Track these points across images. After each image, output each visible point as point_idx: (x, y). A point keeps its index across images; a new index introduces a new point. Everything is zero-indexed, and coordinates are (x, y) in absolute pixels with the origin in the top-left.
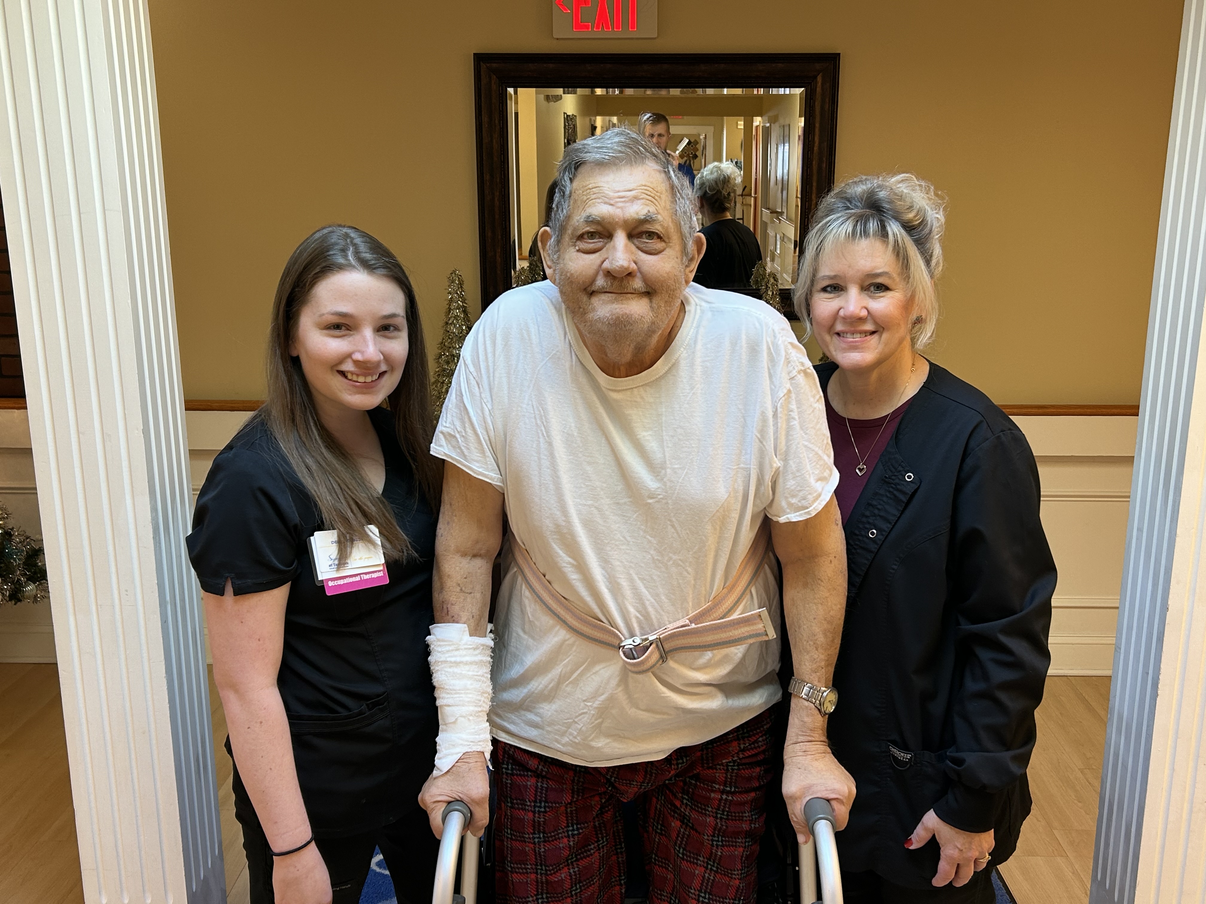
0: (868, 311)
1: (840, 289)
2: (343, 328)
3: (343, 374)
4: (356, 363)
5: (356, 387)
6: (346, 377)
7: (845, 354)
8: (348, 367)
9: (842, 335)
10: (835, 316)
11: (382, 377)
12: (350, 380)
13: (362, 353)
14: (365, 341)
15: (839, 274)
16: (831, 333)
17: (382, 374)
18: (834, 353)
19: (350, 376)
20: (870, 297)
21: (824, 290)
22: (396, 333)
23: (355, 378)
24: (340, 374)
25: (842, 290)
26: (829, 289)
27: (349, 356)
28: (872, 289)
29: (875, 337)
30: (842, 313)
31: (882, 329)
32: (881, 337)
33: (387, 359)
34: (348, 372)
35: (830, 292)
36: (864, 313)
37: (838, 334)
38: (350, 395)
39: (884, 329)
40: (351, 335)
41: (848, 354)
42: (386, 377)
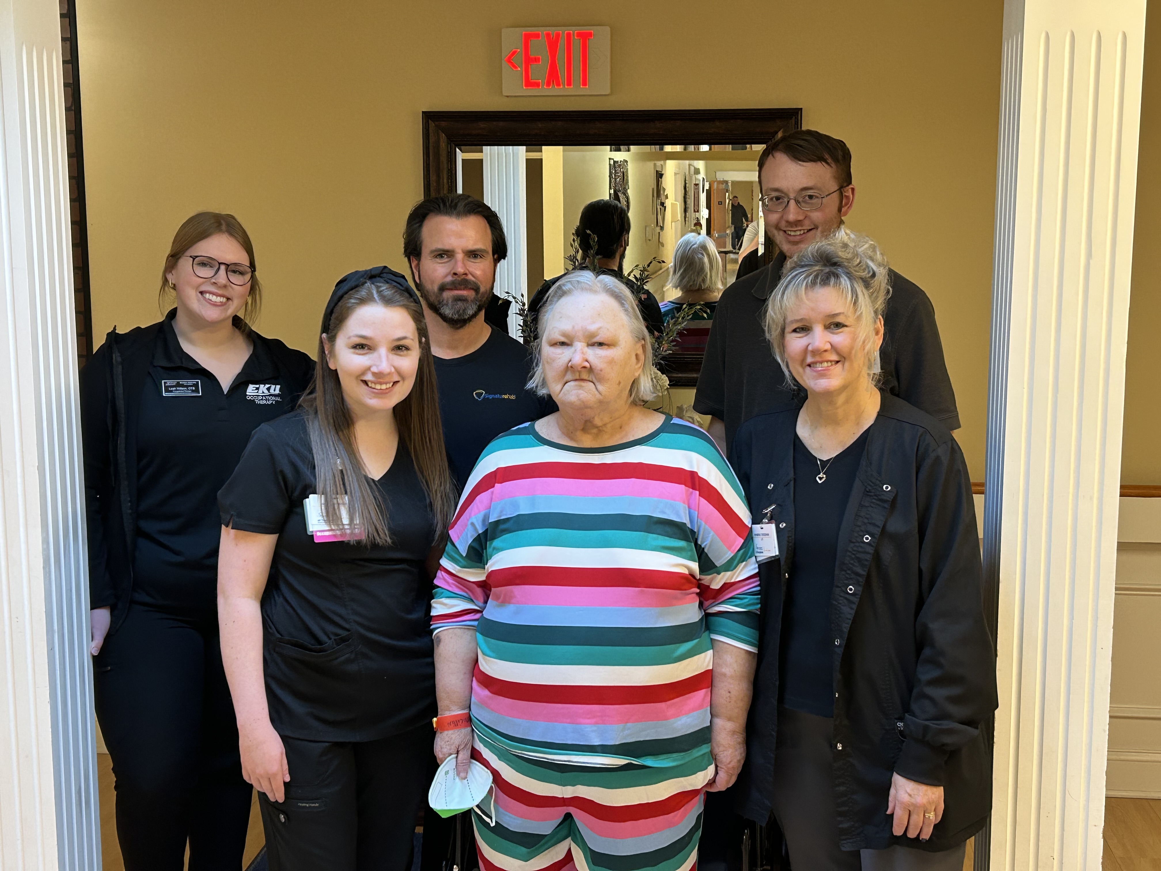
0: (831, 345)
1: (807, 329)
2: (366, 348)
3: (365, 382)
4: (374, 374)
5: (374, 393)
6: (368, 385)
7: (817, 381)
8: (369, 377)
9: (812, 366)
10: (806, 350)
11: (396, 386)
12: (370, 387)
13: (377, 366)
14: (380, 357)
15: (805, 317)
16: (804, 366)
17: (395, 383)
18: (807, 381)
19: (370, 384)
20: (833, 333)
21: (795, 331)
22: (405, 352)
23: (373, 386)
24: (363, 382)
25: (809, 330)
26: (798, 330)
27: (369, 369)
28: (832, 326)
29: (839, 365)
30: (810, 348)
31: (843, 359)
32: (843, 365)
33: (399, 372)
34: (369, 381)
35: (798, 332)
36: (828, 347)
37: (809, 365)
38: (370, 399)
39: (845, 358)
40: (371, 353)
41: (819, 381)
42: (398, 386)
